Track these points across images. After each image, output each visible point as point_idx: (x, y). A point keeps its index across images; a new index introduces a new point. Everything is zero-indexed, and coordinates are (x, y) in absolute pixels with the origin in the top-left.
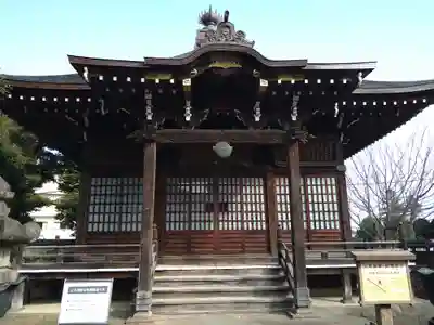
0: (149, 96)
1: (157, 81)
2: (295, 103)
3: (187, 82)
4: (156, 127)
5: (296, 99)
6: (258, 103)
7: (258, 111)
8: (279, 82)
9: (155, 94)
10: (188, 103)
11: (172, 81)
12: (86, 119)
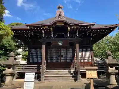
0: (43, 31)
1: (45, 29)
2: (77, 32)
3: (51, 29)
4: (45, 38)
5: (77, 31)
6: (68, 32)
7: (69, 34)
8: (73, 28)
9: (44, 31)
10: (52, 33)
11: (48, 28)
12: (29, 36)
